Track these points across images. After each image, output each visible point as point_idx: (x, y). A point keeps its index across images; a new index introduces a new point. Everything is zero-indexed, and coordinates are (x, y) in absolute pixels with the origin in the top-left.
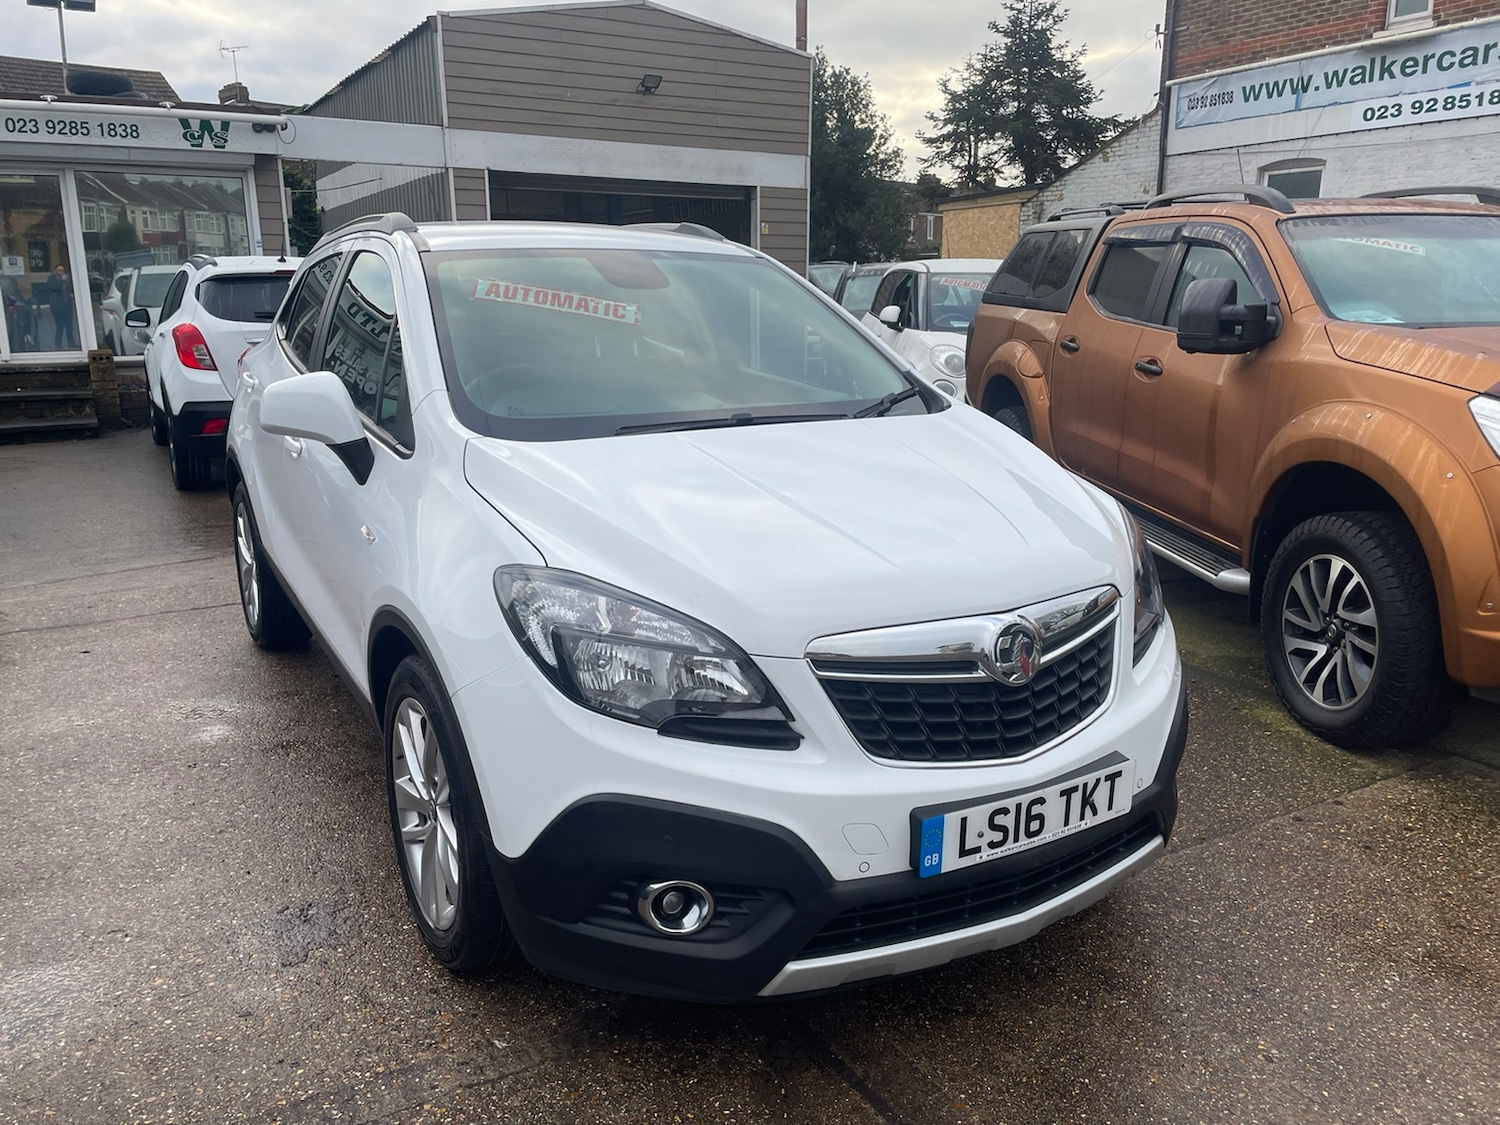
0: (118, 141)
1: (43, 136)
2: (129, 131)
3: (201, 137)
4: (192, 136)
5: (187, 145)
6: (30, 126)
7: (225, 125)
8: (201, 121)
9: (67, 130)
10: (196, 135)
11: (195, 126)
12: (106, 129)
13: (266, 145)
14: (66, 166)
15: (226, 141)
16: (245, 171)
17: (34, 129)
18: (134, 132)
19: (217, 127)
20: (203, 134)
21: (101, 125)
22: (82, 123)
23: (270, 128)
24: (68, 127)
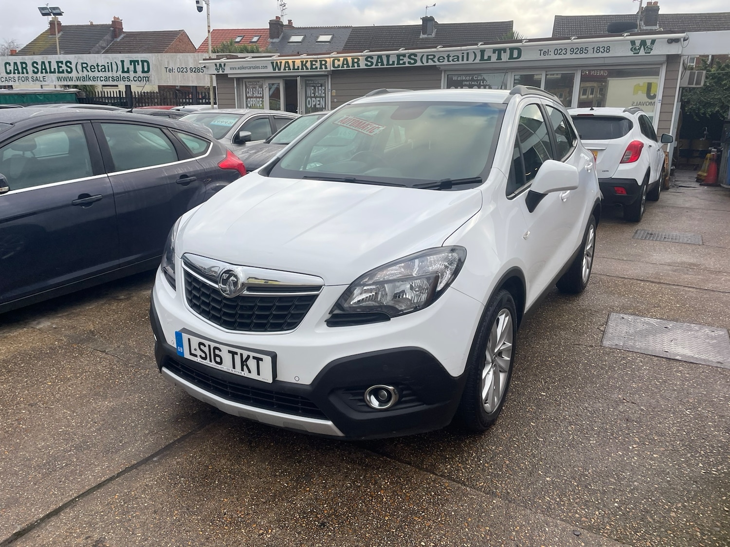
0: (600, 55)
1: (568, 56)
2: (606, 49)
3: (639, 49)
4: (635, 49)
5: (631, 54)
6: (564, 51)
7: (653, 42)
8: (641, 41)
9: (578, 52)
10: (637, 48)
11: (638, 44)
12: (595, 49)
13: (674, 50)
14: (579, 68)
15: (652, 49)
16: (662, 64)
17: (565, 53)
18: (608, 49)
19: (648, 43)
20: (641, 47)
21: (594, 48)
22: (586, 48)
23: (677, 40)
24: (579, 50)
